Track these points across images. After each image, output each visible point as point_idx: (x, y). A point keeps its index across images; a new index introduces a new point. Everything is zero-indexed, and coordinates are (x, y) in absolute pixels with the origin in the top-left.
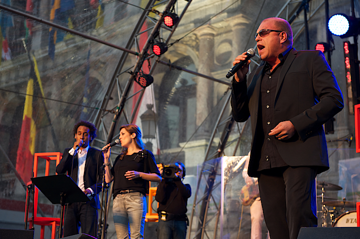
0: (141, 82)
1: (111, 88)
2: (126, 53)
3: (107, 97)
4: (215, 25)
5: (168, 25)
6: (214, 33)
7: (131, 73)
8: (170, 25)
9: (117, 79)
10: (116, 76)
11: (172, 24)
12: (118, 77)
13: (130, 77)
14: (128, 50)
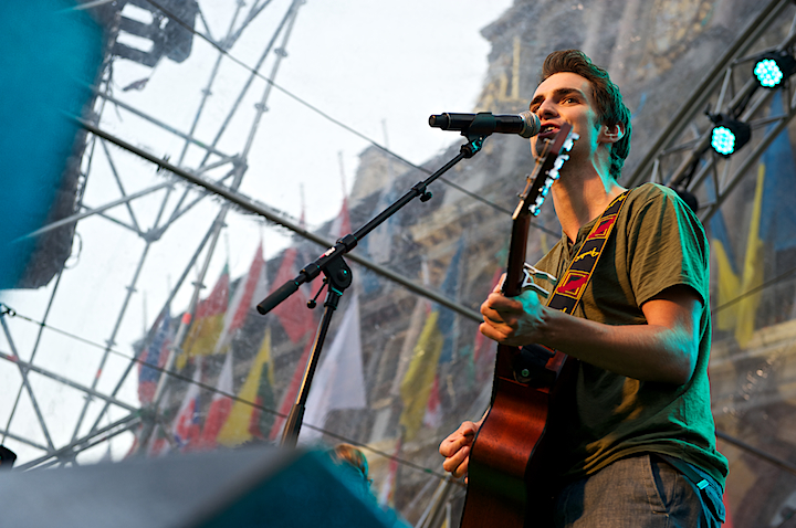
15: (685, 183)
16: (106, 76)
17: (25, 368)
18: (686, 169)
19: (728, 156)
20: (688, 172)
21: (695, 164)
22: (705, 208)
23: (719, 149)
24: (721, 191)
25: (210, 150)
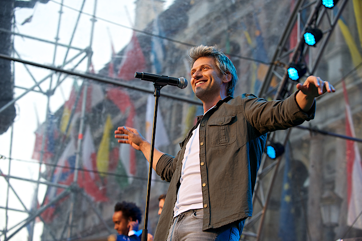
5: (293, 78)
8: (296, 79)
11: (298, 77)
15: (314, 23)
16: (13, 21)
17: (7, 177)
18: (313, 16)
19: (331, 8)
20: (315, 17)
21: (317, 13)
22: (326, 33)
23: (327, 5)
24: (332, 23)
25: (69, 47)
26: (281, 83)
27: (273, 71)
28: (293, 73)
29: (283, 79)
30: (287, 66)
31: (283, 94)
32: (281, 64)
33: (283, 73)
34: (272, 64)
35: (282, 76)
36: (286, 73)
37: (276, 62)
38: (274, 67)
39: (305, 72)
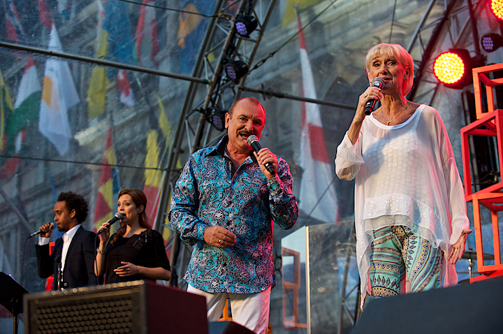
0: (215, 123)
1: (180, 136)
2: (195, 84)
3: (175, 150)
4: (405, 21)
5: (241, 33)
6: (403, 32)
7: (202, 111)
8: (244, 34)
9: (186, 122)
10: (185, 118)
11: (246, 32)
12: (187, 118)
13: (201, 118)
14: (197, 78)
26: (227, 39)
27: (216, 24)
28: (241, 27)
29: (229, 34)
30: (233, 18)
31: (229, 53)
32: (225, 16)
33: (230, 27)
34: (215, 17)
35: (228, 31)
36: (232, 26)
37: (220, 14)
38: (217, 19)
39: (256, 26)
